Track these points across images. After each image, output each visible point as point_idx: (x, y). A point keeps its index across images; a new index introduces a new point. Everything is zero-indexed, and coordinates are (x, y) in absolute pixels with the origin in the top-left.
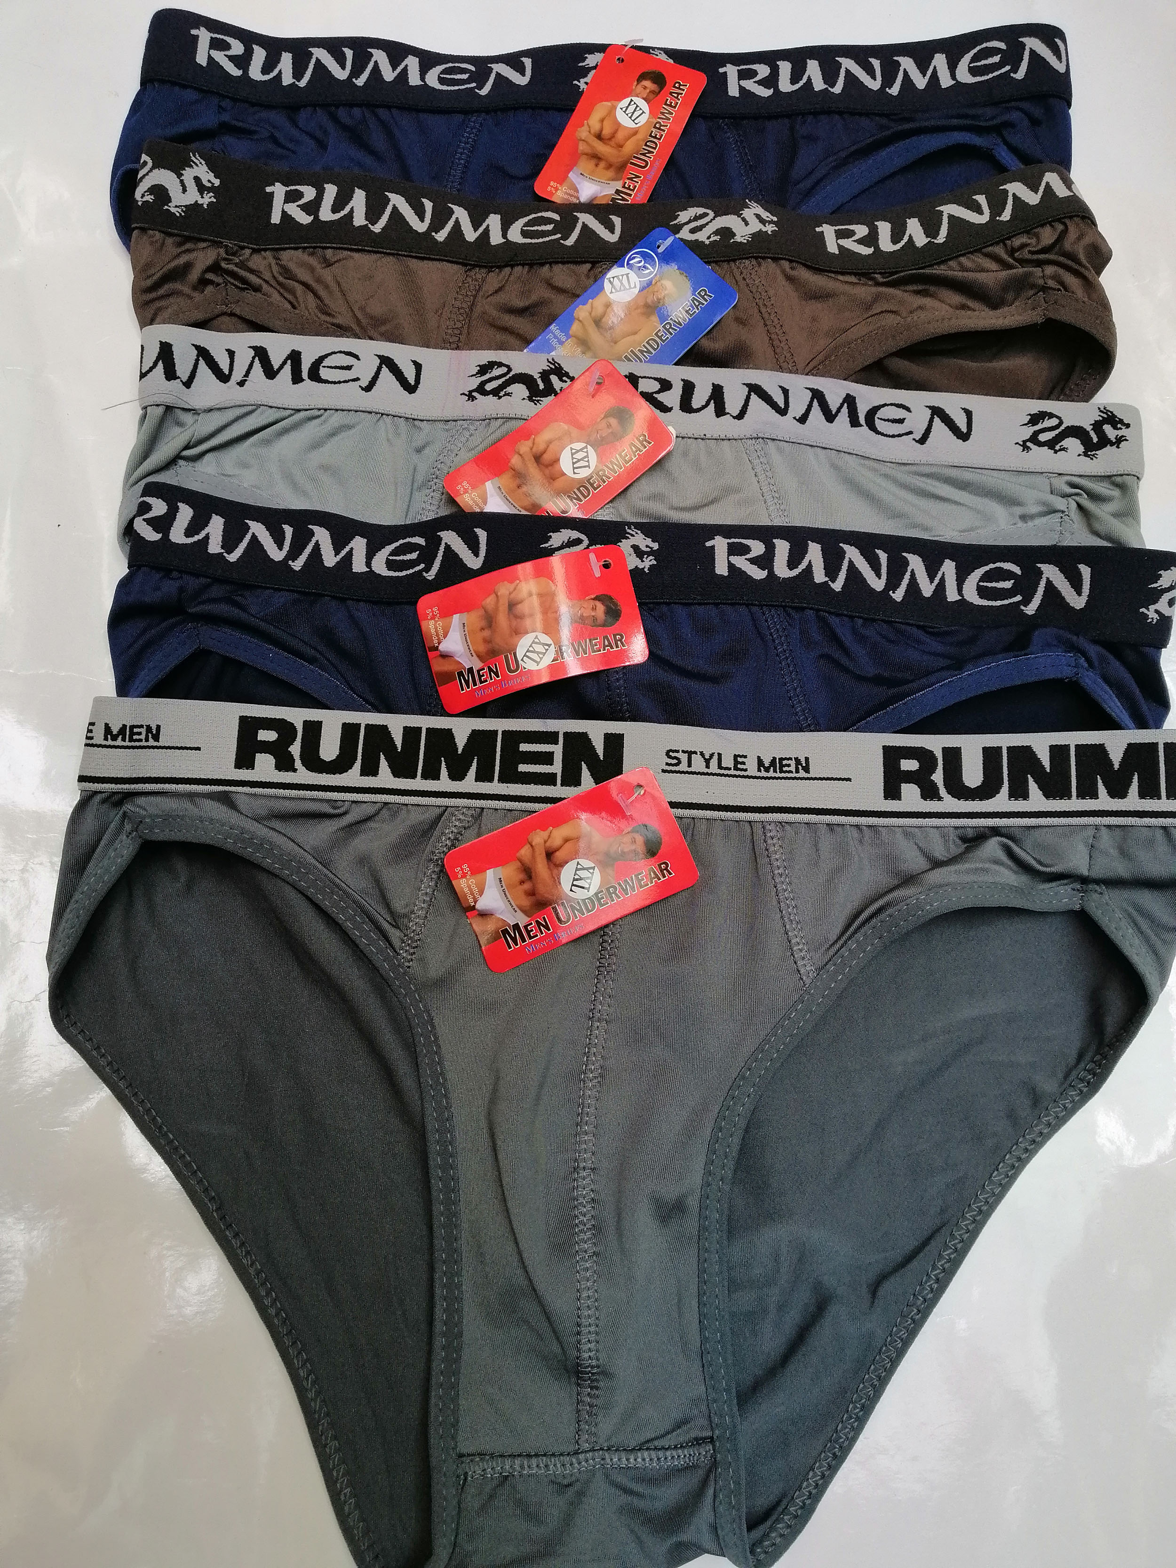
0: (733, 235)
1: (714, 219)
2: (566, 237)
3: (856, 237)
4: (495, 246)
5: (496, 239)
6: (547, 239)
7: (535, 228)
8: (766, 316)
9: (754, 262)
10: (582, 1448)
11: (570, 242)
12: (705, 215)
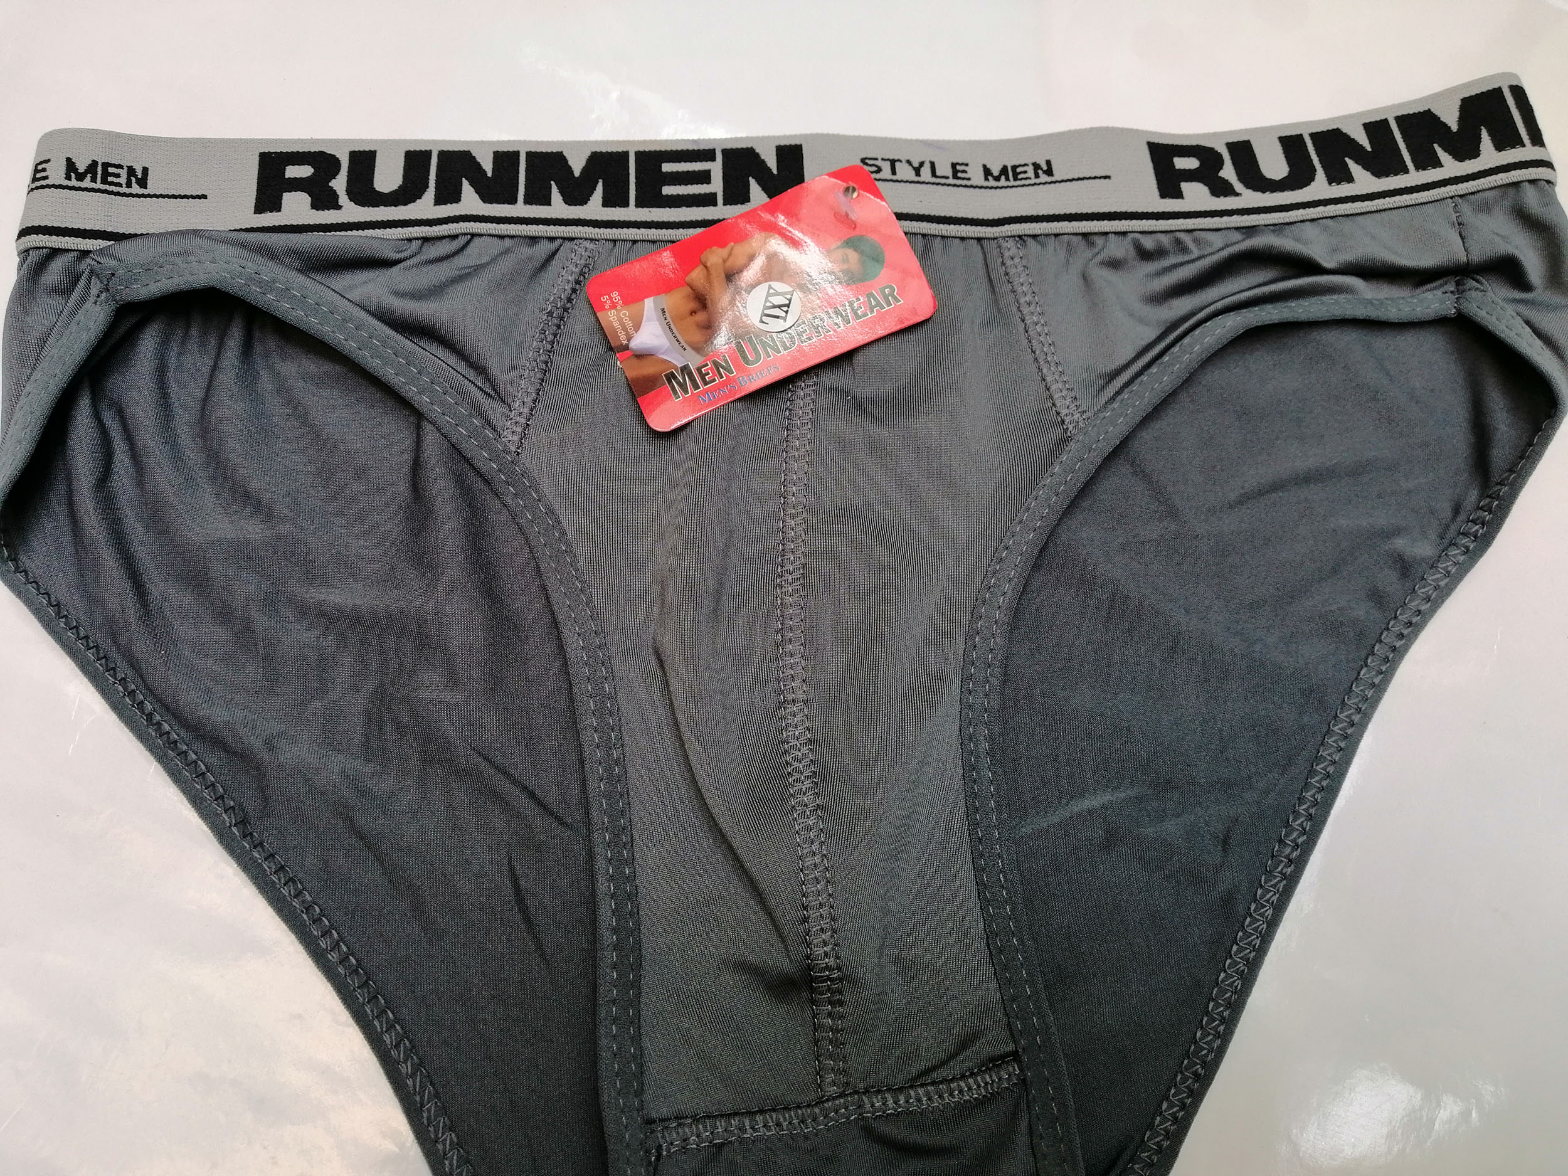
10: (828, 1094)
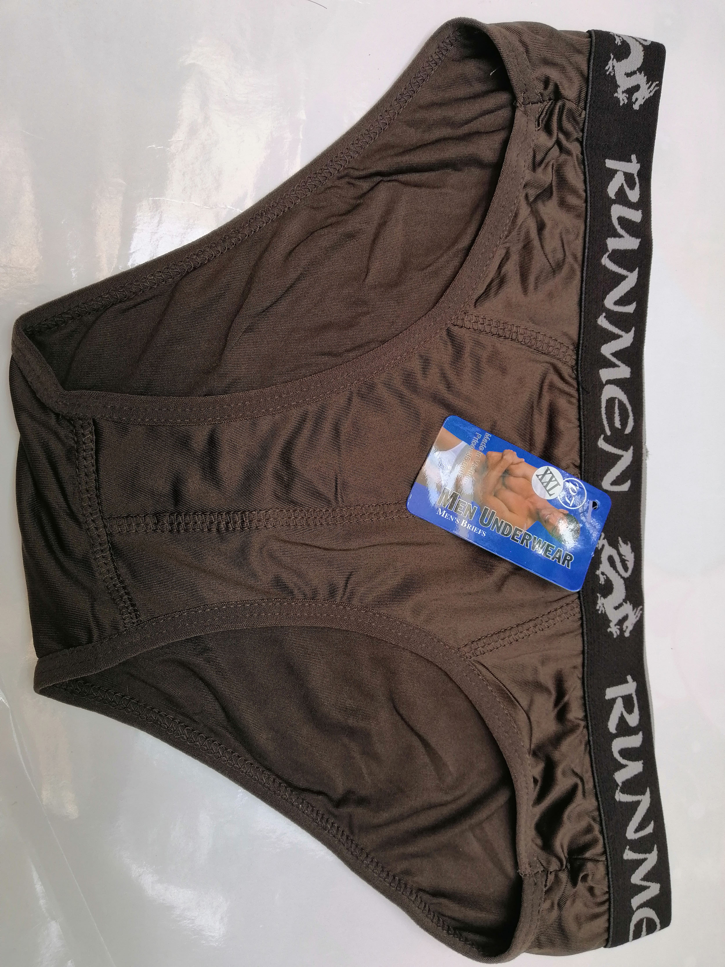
0: (605, 596)
1: (622, 577)
2: (607, 440)
3: (625, 714)
4: (598, 373)
5: (605, 374)
6: (605, 422)
7: (617, 411)
8: (526, 626)
9: (579, 616)
11: (602, 444)
12: (626, 569)
